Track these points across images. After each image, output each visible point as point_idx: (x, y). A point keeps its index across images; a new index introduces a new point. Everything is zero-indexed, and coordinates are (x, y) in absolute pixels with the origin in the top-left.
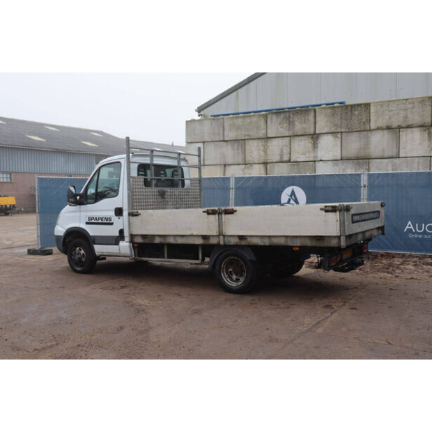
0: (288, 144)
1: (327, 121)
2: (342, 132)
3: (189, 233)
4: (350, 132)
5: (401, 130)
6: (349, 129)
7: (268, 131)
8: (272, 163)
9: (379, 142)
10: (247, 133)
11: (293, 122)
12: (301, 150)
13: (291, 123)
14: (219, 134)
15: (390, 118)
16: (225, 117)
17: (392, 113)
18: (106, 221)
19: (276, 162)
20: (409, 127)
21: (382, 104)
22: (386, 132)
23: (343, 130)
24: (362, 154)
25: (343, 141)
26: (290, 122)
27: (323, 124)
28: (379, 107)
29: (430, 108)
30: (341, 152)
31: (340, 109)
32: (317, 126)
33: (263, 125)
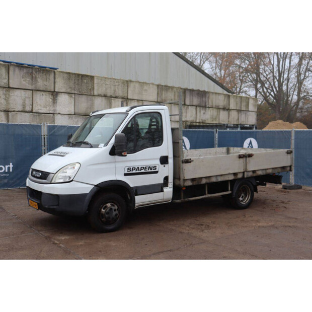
0: (31, 96)
1: (64, 83)
2: (75, 94)
4: (81, 94)
5: (112, 98)
6: (80, 92)
8: (14, 111)
11: (36, 78)
12: (42, 103)
13: (34, 79)
15: (106, 89)
17: (107, 86)
18: (150, 171)
19: (18, 111)
21: (101, 78)
22: (104, 98)
23: (76, 93)
24: (88, 112)
25: (76, 100)
26: (32, 77)
27: (60, 85)
28: (100, 81)
29: (127, 87)
30: (74, 109)
31: (74, 76)
32: (56, 85)
33: (4, 75)
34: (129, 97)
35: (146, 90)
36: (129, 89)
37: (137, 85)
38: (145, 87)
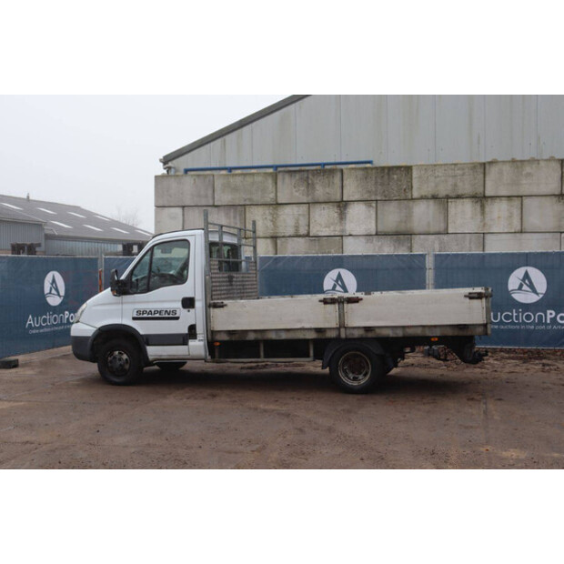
0: (306, 213)
1: (358, 186)
2: (377, 201)
3: (298, 326)
4: (388, 200)
5: (449, 200)
6: (385, 196)
7: (278, 194)
8: (283, 237)
9: (423, 214)
10: (249, 196)
11: (313, 184)
12: (323, 221)
13: (310, 187)
14: (206, 196)
15: (436, 186)
16: (215, 173)
17: (438, 179)
18: (167, 316)
19: (290, 237)
20: (458, 197)
21: (426, 168)
22: (431, 202)
23: (379, 198)
24: (402, 228)
25: (379, 212)
26: (309, 184)
27: (352, 189)
28: (423, 172)
29: (482, 176)
30: (376, 226)
31: (374, 171)
32: (344, 191)
33: (271, 186)
34: (488, 193)
35: (529, 175)
36: (487, 179)
37: (506, 168)
38: (528, 169)
